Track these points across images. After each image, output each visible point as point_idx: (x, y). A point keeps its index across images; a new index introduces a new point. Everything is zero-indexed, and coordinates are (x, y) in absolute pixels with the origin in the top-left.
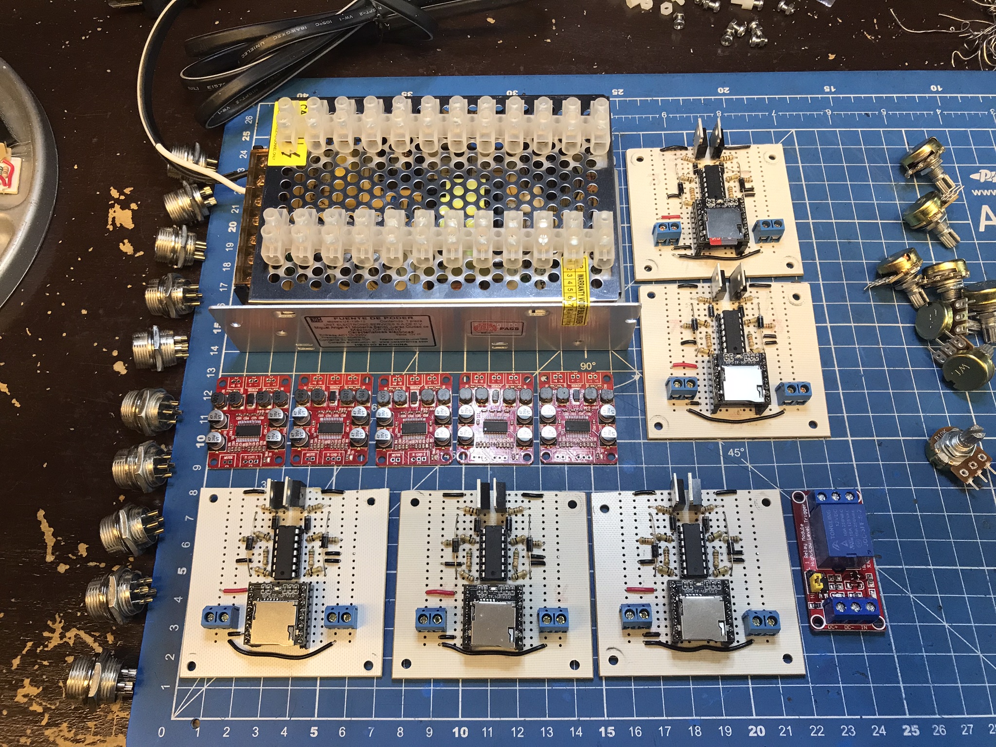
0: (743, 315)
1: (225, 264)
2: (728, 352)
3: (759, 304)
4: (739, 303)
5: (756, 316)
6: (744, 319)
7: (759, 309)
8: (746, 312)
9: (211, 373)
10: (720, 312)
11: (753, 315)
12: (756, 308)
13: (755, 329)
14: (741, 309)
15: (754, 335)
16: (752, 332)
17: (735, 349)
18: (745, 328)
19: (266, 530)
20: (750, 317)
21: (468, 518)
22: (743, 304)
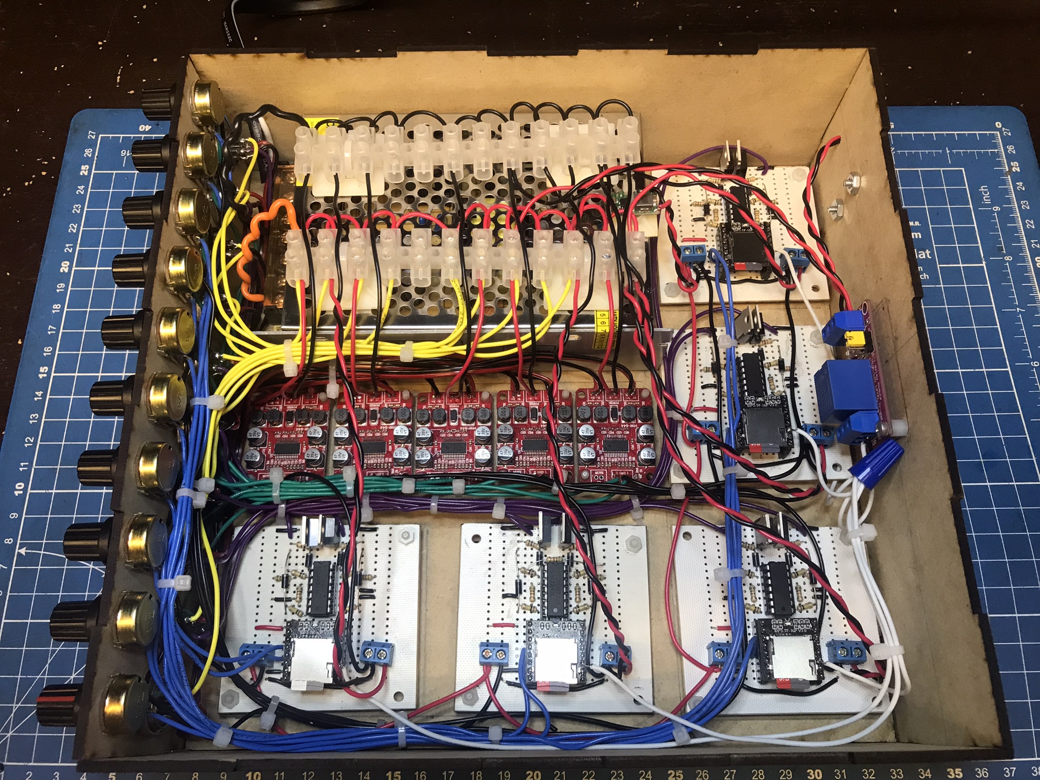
0: (763, 358)
1: (55, 306)
2: (748, 395)
3: (779, 347)
4: (759, 346)
5: (777, 358)
6: (764, 362)
7: (779, 352)
8: (766, 355)
9: (34, 419)
10: (740, 355)
11: (773, 358)
12: (776, 350)
13: (777, 372)
14: (761, 352)
15: (775, 378)
16: (773, 375)
17: (756, 392)
18: (766, 370)
19: (300, 568)
20: (770, 360)
21: (529, 552)
22: (763, 347)
